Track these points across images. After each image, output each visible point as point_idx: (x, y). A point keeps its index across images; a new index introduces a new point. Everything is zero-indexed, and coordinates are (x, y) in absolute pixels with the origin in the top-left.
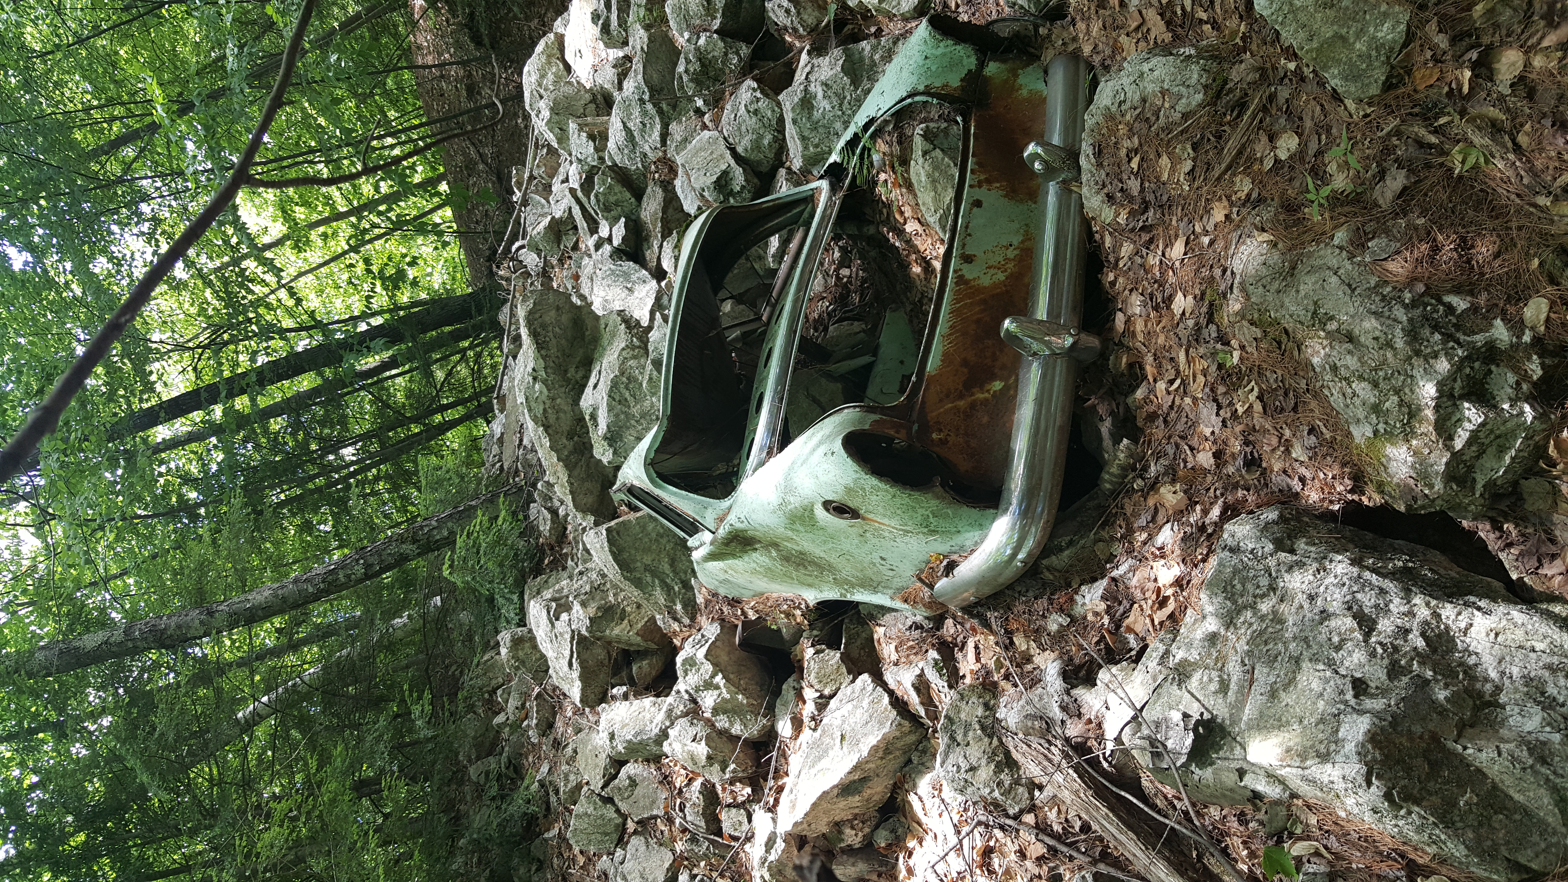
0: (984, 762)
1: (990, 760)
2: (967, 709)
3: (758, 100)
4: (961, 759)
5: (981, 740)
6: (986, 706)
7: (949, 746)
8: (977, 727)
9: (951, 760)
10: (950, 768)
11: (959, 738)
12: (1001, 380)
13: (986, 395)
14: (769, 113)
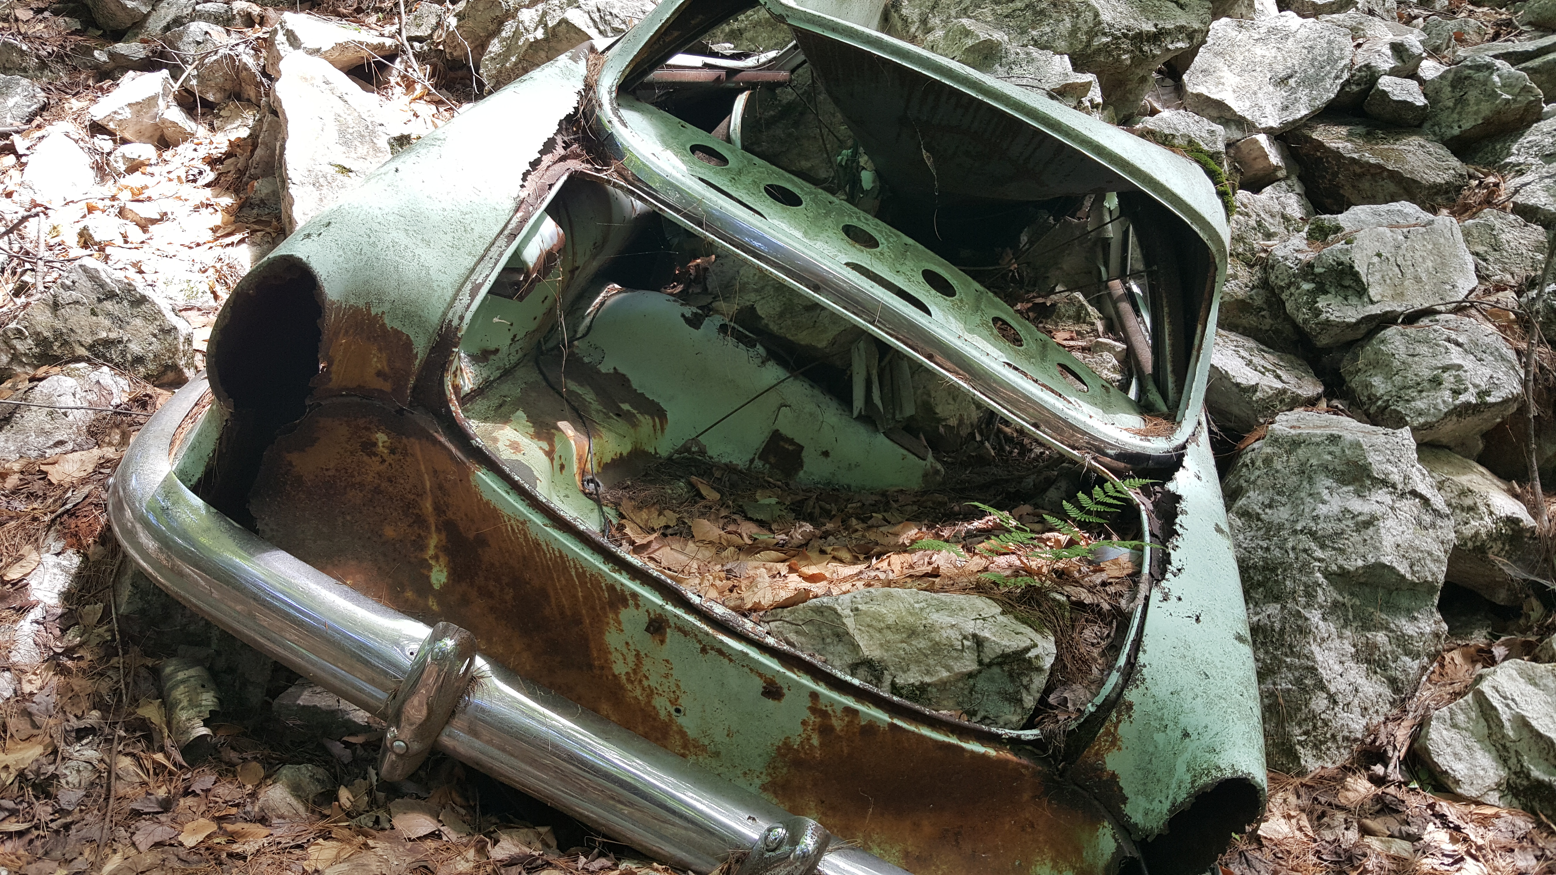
0: (59, 324)
1: (58, 334)
2: (146, 332)
3: (1456, 393)
4: (75, 295)
5: (93, 333)
6: (139, 360)
7: (102, 285)
8: (113, 335)
9: (84, 282)
10: (74, 276)
11: (108, 305)
12: (445, 587)
13: (431, 552)
14: (1420, 404)
